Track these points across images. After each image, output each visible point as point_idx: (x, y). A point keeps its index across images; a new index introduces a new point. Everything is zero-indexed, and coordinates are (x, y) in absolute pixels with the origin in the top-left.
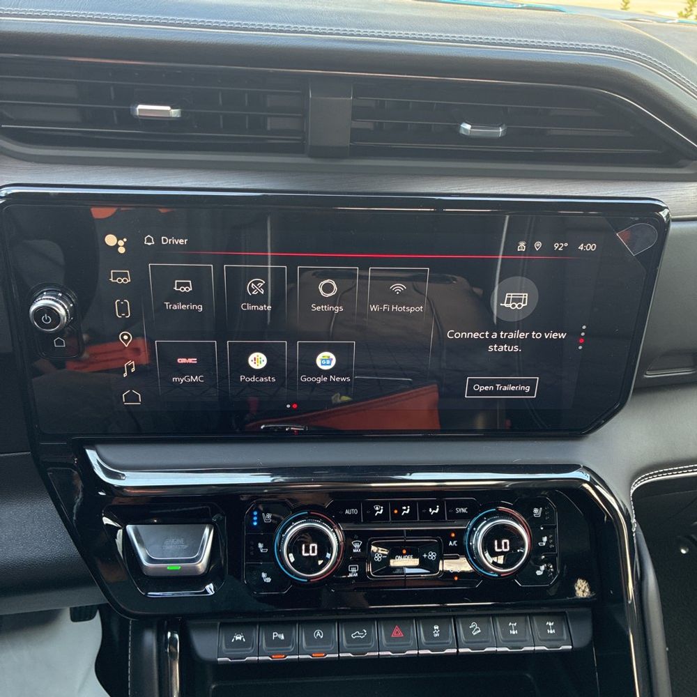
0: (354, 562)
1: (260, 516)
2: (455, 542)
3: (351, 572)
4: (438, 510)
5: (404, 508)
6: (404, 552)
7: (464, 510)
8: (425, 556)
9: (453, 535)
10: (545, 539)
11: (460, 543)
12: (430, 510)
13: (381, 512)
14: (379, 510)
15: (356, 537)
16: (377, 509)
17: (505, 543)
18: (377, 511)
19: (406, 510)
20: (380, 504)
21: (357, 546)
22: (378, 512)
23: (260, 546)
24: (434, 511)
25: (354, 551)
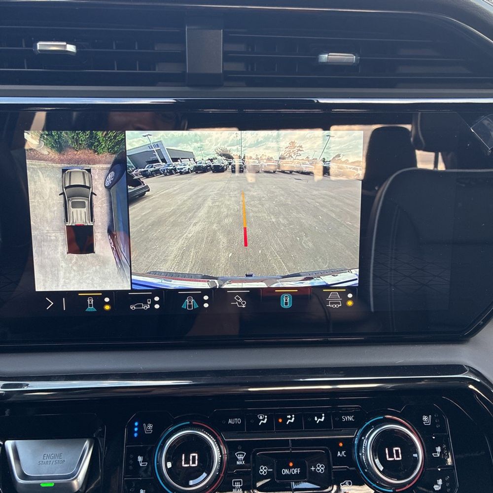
0: (238, 475)
1: (140, 427)
2: (343, 452)
3: (234, 488)
4: (323, 418)
5: (289, 417)
6: (291, 464)
7: (351, 418)
8: (313, 468)
9: (341, 445)
10: (439, 449)
11: (349, 453)
12: (316, 419)
13: (265, 422)
14: (263, 420)
15: (240, 447)
16: (261, 418)
17: (397, 451)
18: (260, 420)
19: (291, 419)
20: (263, 412)
21: (241, 457)
22: (262, 421)
23: (140, 459)
24: (319, 420)
25: (238, 463)
